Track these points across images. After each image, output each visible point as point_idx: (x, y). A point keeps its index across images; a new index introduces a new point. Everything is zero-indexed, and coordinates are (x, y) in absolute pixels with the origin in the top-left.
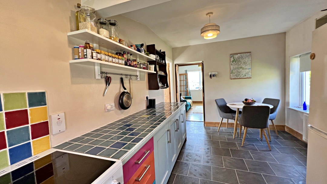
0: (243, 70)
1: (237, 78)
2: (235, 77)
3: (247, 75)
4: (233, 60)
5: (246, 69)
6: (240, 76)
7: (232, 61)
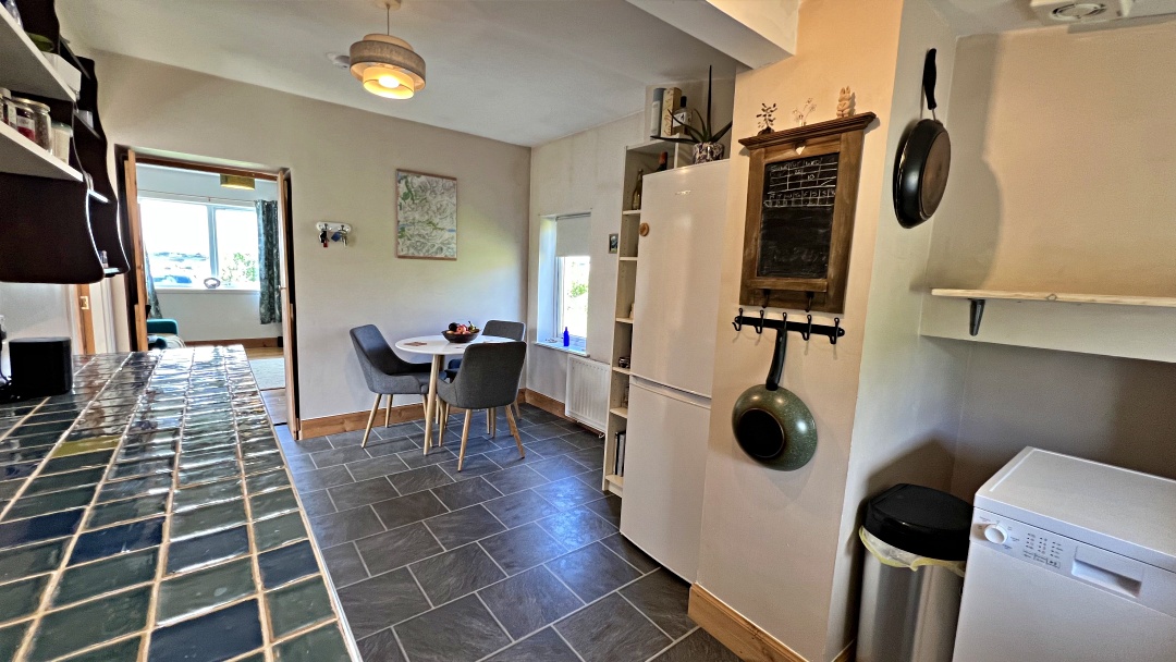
0: (434, 233)
1: (416, 254)
2: (412, 250)
3: (445, 248)
4: (406, 190)
5: (442, 229)
6: (428, 251)
7: (401, 194)
